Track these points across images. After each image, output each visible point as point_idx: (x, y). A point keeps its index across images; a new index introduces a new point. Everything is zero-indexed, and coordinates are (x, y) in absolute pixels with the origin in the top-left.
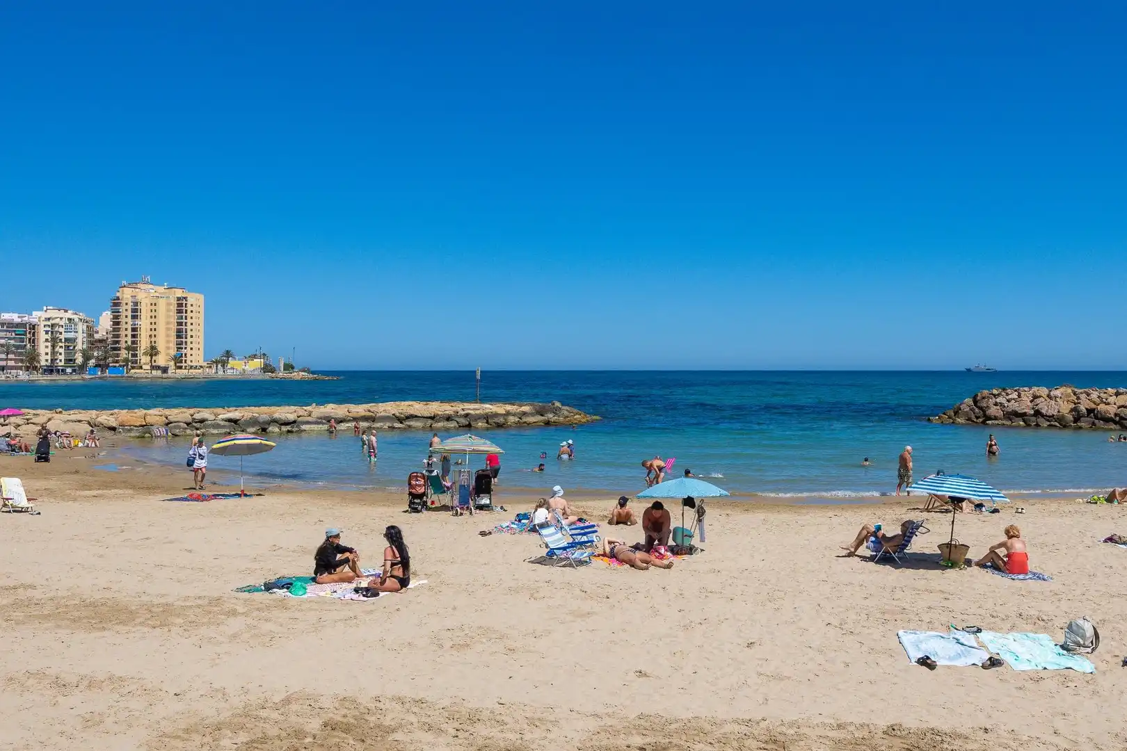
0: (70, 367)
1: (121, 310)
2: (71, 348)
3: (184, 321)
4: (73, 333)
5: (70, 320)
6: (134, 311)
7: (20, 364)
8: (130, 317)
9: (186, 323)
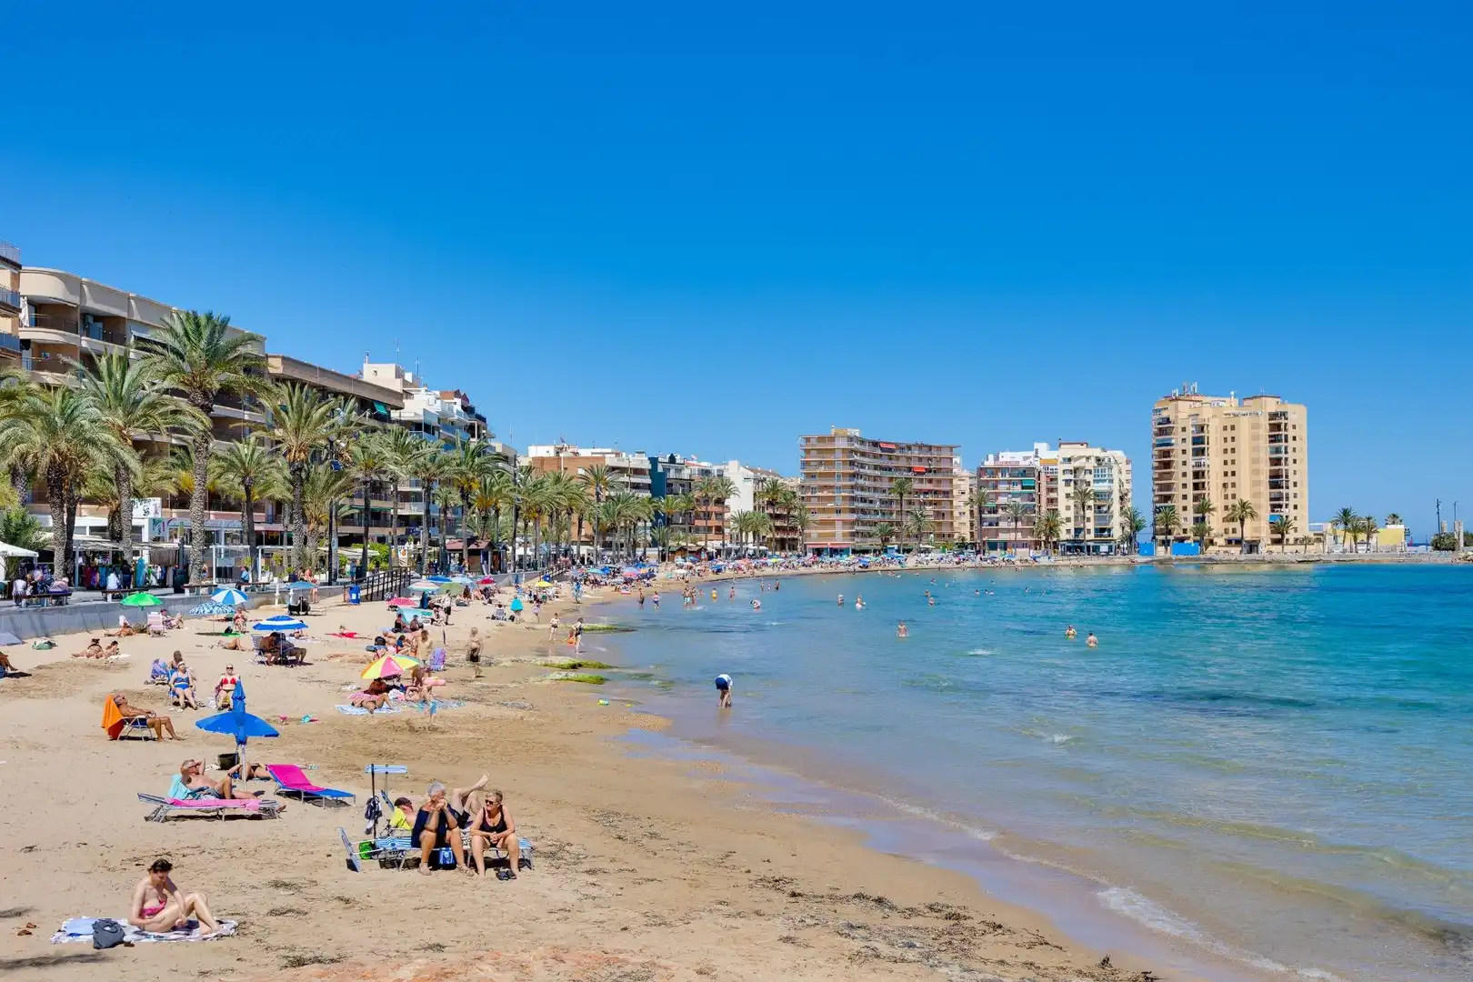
0: (1106, 542)
1: (1173, 441)
2: (1105, 509)
3: (1283, 455)
4: (1107, 484)
5: (1098, 460)
6: (1197, 440)
7: (1029, 538)
8: (1190, 452)
9: (1286, 459)
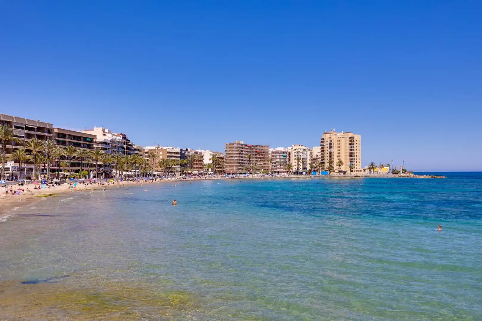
0: (305, 171)
1: (324, 144)
2: (305, 162)
3: (353, 148)
4: (305, 156)
5: (304, 149)
6: (331, 144)
7: (285, 170)
8: (329, 147)
9: (354, 149)
